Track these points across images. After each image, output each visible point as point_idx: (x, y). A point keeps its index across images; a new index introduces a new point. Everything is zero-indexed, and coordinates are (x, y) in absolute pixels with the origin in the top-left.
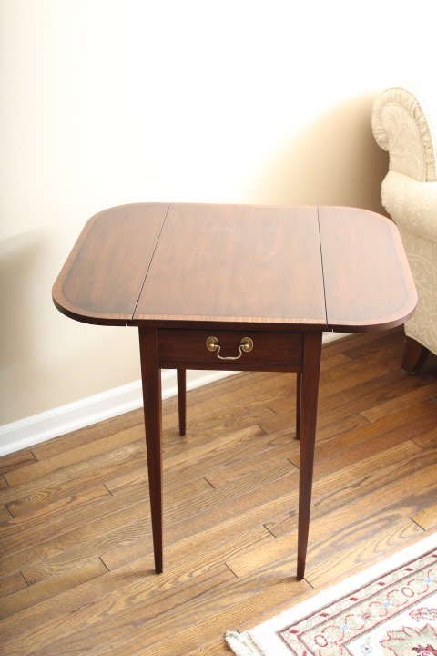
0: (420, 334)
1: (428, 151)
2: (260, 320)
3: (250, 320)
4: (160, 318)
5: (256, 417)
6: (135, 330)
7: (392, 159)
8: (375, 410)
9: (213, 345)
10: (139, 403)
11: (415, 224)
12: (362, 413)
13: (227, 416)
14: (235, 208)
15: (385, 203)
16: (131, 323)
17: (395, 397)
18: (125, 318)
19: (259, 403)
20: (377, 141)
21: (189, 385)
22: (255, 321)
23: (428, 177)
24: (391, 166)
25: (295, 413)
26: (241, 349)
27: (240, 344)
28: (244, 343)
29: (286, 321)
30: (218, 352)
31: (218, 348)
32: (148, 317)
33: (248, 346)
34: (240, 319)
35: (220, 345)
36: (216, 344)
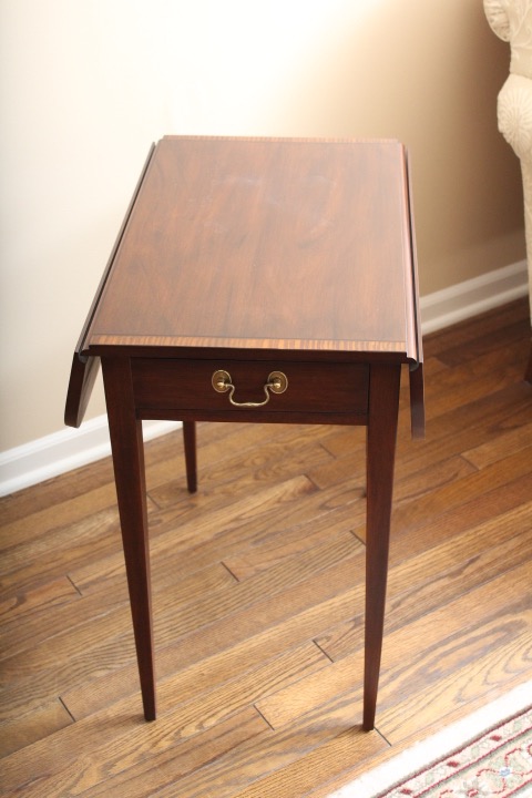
2: (297, 346)
3: (281, 345)
4: (135, 341)
5: (302, 462)
7: (515, 55)
9: (222, 384)
12: (465, 454)
13: (258, 462)
19: (307, 440)
20: (492, 25)
22: (289, 347)
24: (513, 66)
26: (268, 389)
27: (266, 383)
28: (272, 381)
29: (342, 347)
30: (231, 394)
31: (231, 389)
32: (114, 341)
33: (279, 385)
34: (266, 345)
35: (233, 383)
36: (227, 382)
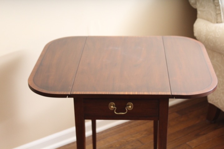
0: (216, 101)
1: (218, 8)
2: (136, 93)
3: (131, 93)
4: (85, 93)
5: (132, 146)
6: (72, 100)
7: (199, 12)
8: (195, 141)
9: (112, 107)
10: (74, 139)
11: (212, 45)
12: (188, 143)
13: (118, 146)
14: (120, 38)
15: (196, 34)
16: (70, 96)
17: (204, 134)
18: (67, 94)
19: (134, 139)
20: (191, 3)
21: (98, 130)
22: (134, 94)
23: (218, 21)
24: (198, 16)
25: (153, 143)
26: (127, 108)
27: (126, 106)
28: (128, 106)
29: (150, 93)
30: (115, 110)
31: (115, 108)
32: (78, 93)
33: (130, 107)
34: (126, 93)
35: (116, 106)
36: (114, 106)
